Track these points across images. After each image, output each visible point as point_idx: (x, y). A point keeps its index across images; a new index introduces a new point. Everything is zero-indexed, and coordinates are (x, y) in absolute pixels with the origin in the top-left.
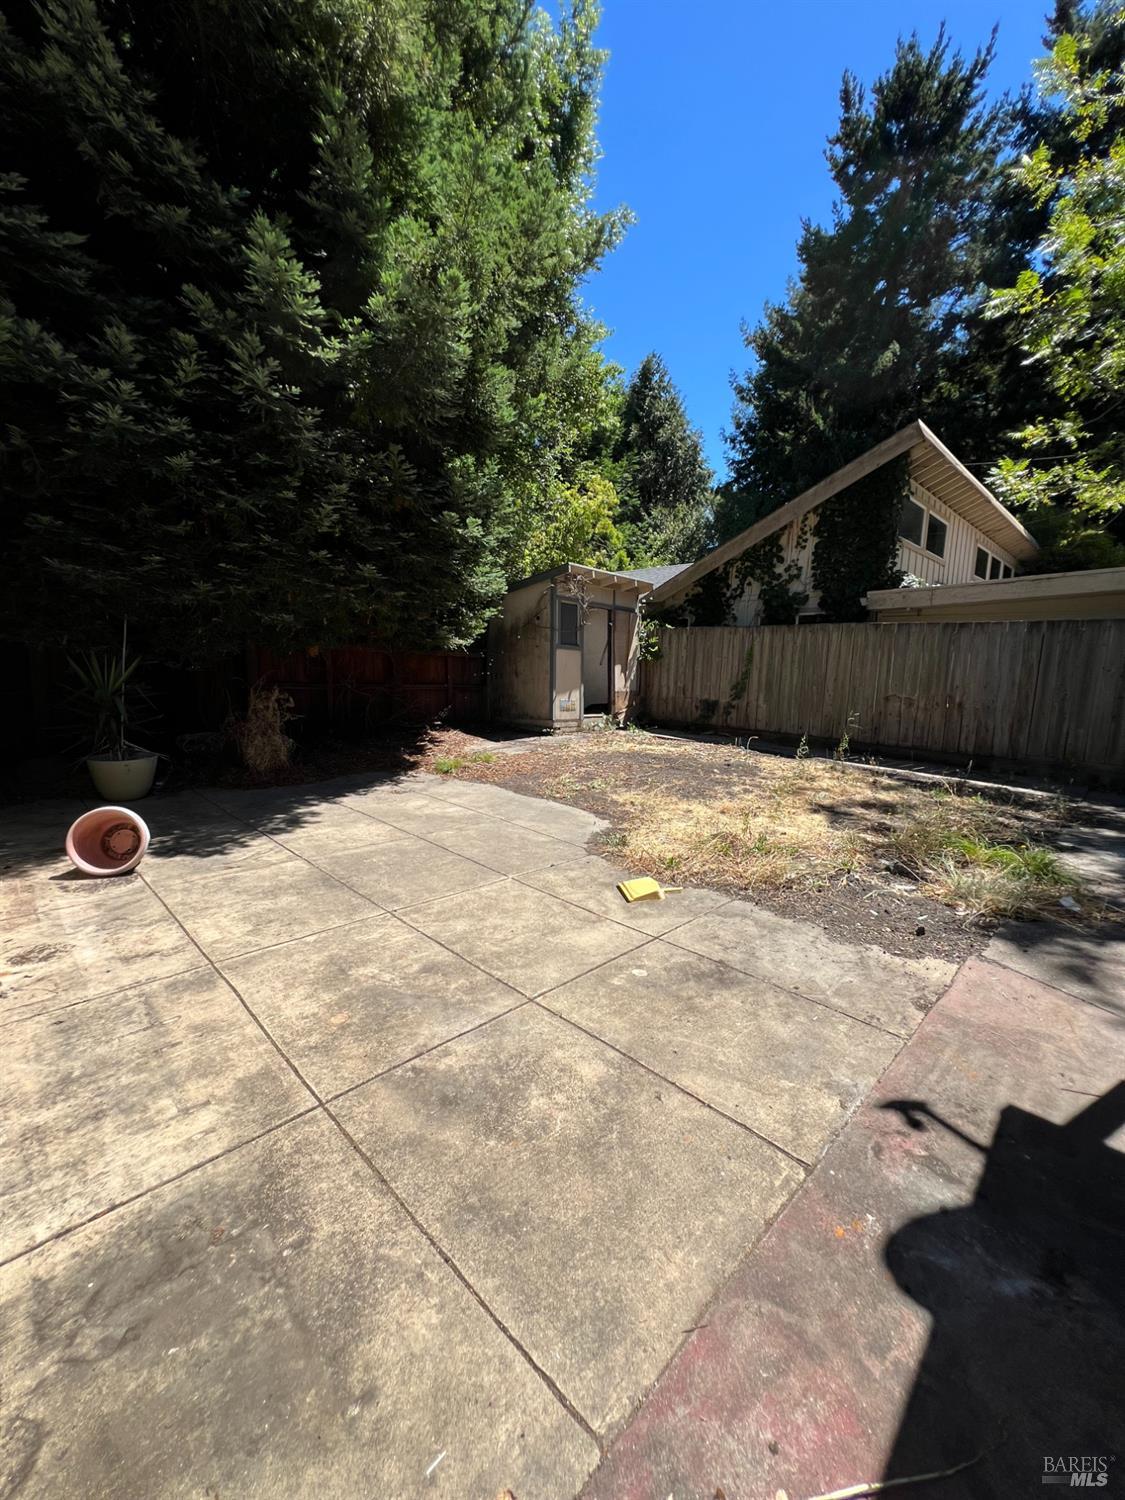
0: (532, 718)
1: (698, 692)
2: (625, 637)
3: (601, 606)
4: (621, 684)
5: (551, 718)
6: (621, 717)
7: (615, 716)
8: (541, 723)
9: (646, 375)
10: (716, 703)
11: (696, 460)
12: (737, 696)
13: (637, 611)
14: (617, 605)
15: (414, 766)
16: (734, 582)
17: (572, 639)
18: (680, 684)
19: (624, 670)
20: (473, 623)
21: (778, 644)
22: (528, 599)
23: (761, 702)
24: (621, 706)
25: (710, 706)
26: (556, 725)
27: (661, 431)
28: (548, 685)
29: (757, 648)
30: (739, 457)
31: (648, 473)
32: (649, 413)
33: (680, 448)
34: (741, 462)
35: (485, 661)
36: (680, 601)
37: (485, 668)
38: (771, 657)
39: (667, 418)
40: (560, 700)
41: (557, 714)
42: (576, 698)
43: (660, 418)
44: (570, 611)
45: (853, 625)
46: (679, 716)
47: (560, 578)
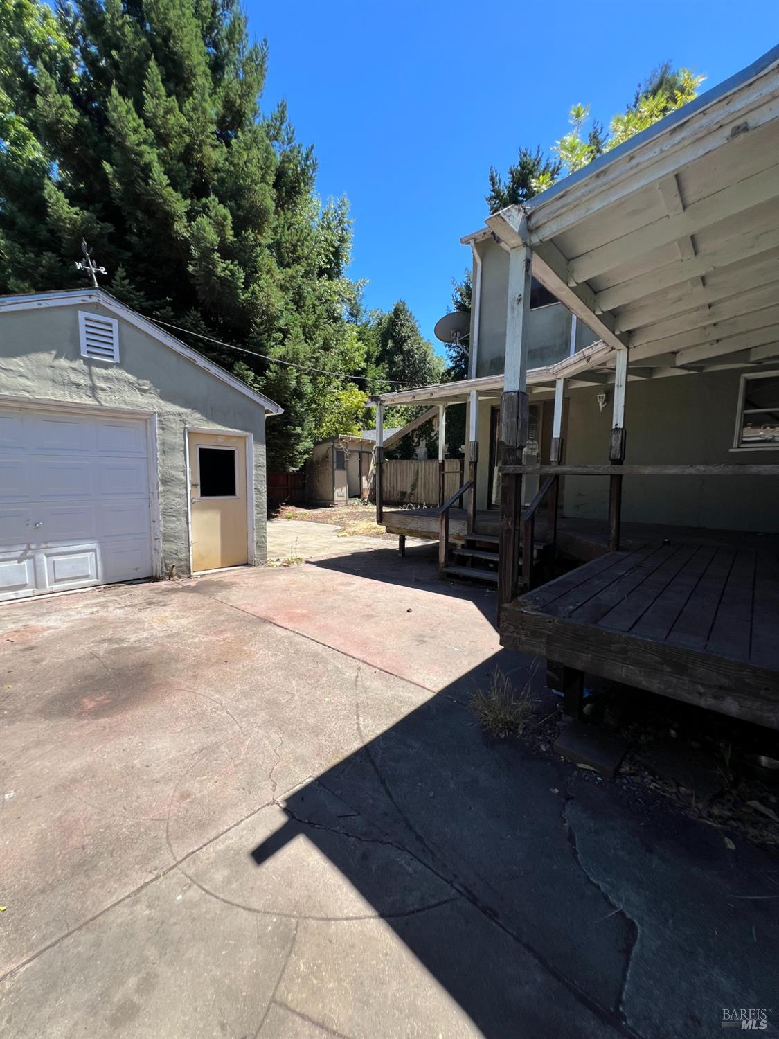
0: (326, 500)
1: (399, 488)
2: (367, 465)
3: (355, 451)
4: (366, 485)
5: (333, 500)
6: (366, 500)
7: (363, 499)
8: (330, 502)
9: (397, 312)
10: (406, 492)
11: (426, 360)
12: (413, 490)
13: (373, 452)
14: (363, 450)
15: (276, 517)
16: (416, 440)
17: (342, 465)
18: (392, 485)
19: (367, 479)
20: (299, 461)
21: (427, 467)
22: (323, 449)
23: (422, 492)
24: (366, 495)
25: (403, 494)
26: (336, 503)
27: (405, 344)
28: (332, 486)
29: (420, 469)
30: (455, 355)
31: (398, 368)
32: (399, 334)
33: (416, 354)
34: (456, 357)
35: (305, 476)
36: (394, 447)
37: (305, 479)
38: (425, 472)
39: (409, 337)
40: (337, 492)
41: (336, 498)
42: (345, 490)
43: (405, 337)
44: (340, 454)
45: (452, 460)
46: (392, 499)
47: (336, 441)
